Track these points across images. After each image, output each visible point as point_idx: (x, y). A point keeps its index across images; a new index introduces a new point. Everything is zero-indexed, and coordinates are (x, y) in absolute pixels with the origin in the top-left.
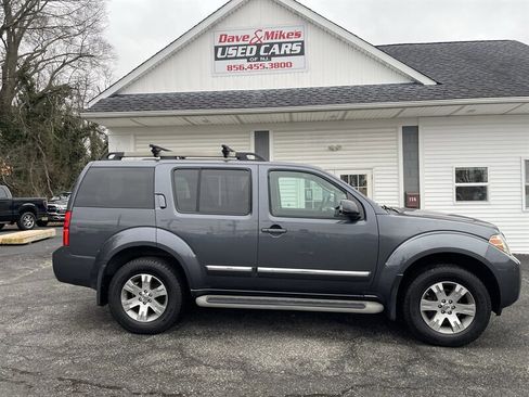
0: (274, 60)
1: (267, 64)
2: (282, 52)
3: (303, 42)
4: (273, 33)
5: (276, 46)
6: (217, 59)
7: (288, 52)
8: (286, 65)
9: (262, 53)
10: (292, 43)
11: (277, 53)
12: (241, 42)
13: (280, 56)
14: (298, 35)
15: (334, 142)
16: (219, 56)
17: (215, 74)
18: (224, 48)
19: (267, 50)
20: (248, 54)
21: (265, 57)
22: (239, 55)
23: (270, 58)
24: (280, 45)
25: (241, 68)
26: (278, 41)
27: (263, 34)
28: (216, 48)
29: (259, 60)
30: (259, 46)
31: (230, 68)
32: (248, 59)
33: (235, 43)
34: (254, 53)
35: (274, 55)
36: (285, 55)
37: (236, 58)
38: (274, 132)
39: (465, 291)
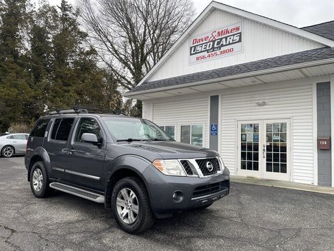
0: (223, 49)
1: (218, 52)
2: (228, 43)
3: (240, 33)
4: (222, 31)
5: (224, 40)
6: (191, 54)
7: (231, 42)
8: (230, 51)
9: (215, 46)
10: (234, 35)
11: (224, 44)
12: (204, 42)
13: (226, 45)
14: (238, 29)
15: (260, 99)
16: (192, 53)
17: (190, 63)
18: (195, 47)
19: (218, 43)
20: (208, 48)
21: (217, 48)
22: (203, 50)
23: (220, 48)
24: (226, 38)
25: (204, 57)
26: (225, 36)
27: (216, 34)
28: (191, 48)
29: (214, 51)
30: (214, 42)
31: (198, 59)
32: (208, 51)
33: (201, 43)
34: (211, 47)
35: (222, 46)
36: (230, 44)
37: (201, 52)
38: (222, 95)
39: (134, 196)
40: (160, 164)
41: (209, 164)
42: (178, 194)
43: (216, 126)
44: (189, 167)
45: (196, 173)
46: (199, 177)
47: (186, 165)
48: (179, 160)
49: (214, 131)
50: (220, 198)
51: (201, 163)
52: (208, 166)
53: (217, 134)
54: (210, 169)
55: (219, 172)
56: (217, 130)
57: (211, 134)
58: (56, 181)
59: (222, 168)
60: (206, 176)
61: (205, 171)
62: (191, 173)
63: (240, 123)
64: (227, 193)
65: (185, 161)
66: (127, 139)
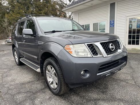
38: (117, 2)
39: (54, 71)
40: (70, 49)
41: (112, 45)
42: (86, 71)
43: (114, 21)
44: (94, 49)
45: (101, 54)
46: (104, 57)
47: (92, 48)
48: (86, 44)
49: (112, 24)
50: (120, 69)
51: (105, 45)
52: (110, 47)
53: (114, 26)
54: (113, 49)
55: (119, 51)
56: (114, 24)
57: (110, 26)
58: (23, 58)
59: (122, 47)
60: (109, 56)
61: (108, 51)
62: (97, 54)
63: (128, 18)
64: (125, 65)
65: (91, 45)
66: (52, 31)
